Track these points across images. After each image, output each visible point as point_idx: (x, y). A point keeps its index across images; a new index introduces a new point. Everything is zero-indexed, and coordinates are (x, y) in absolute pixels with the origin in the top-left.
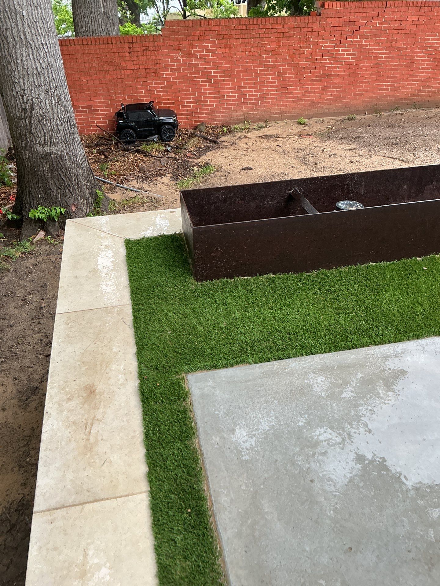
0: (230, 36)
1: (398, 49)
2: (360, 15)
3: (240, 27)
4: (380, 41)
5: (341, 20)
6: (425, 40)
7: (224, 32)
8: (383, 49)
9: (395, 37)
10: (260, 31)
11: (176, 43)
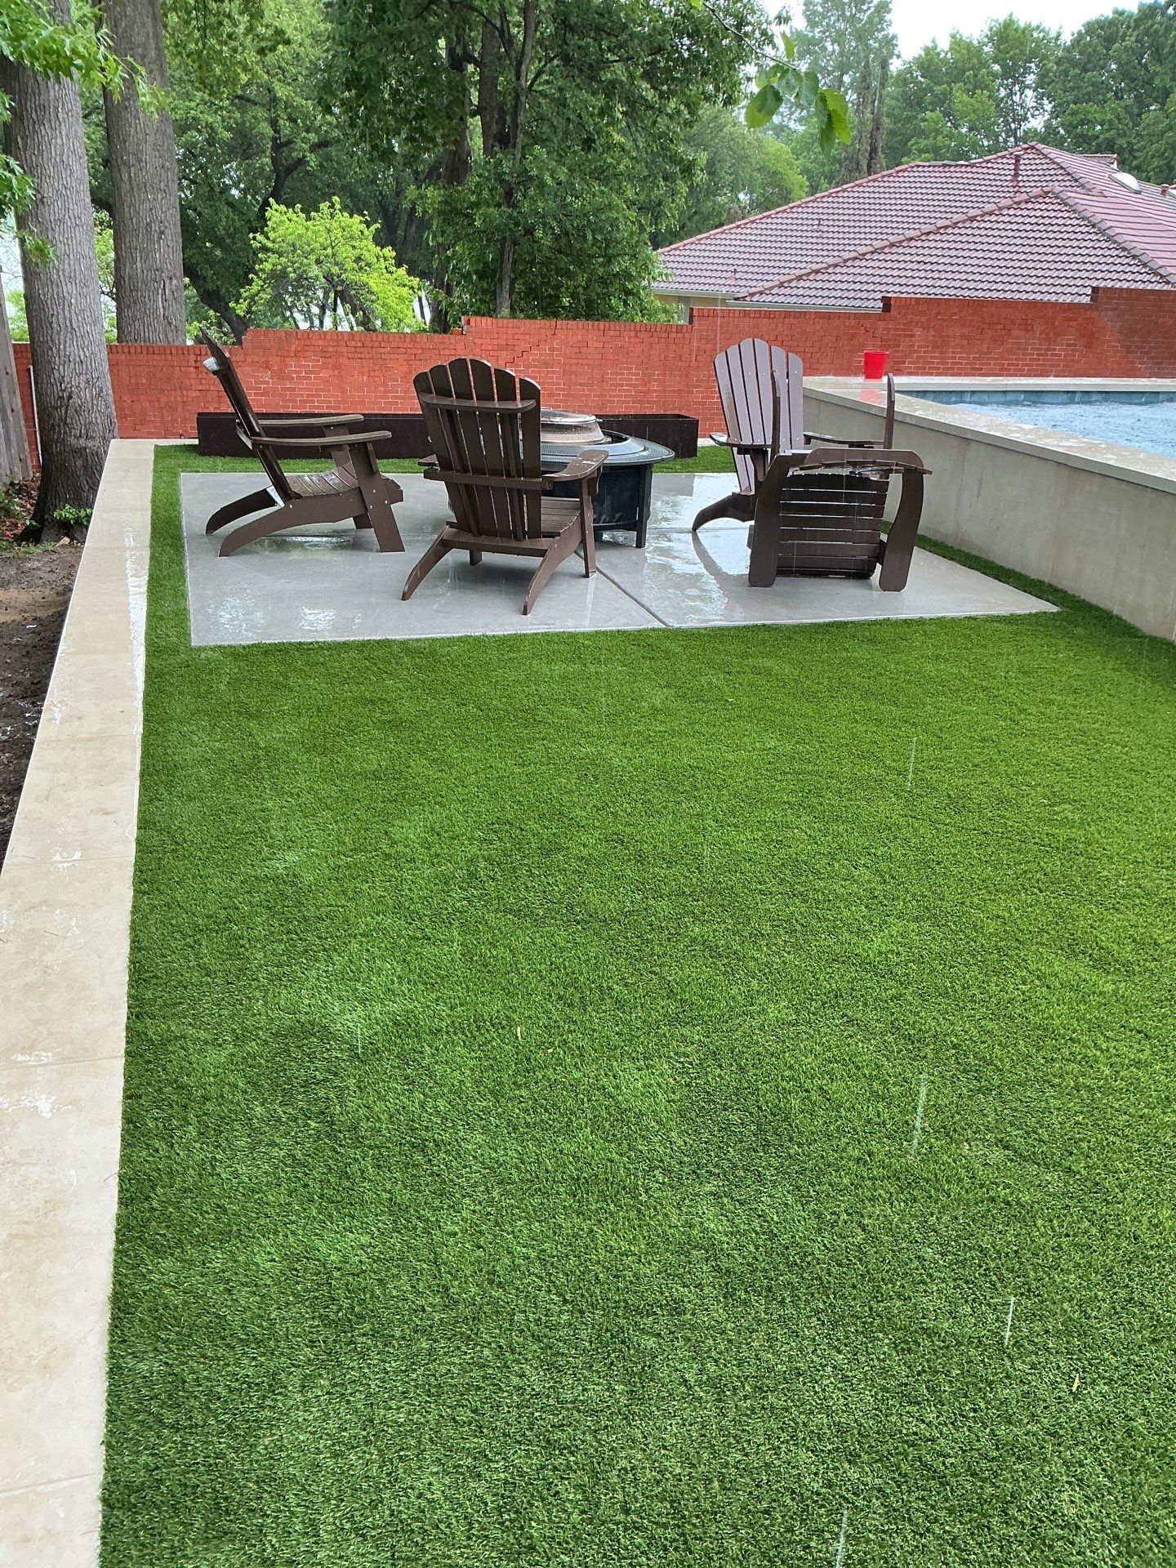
0: (339, 354)
1: (580, 384)
2: (521, 337)
3: (353, 343)
4: (553, 372)
5: (495, 342)
6: (617, 374)
7: (331, 349)
8: (559, 384)
9: (574, 368)
10: (382, 350)
11: (263, 360)
